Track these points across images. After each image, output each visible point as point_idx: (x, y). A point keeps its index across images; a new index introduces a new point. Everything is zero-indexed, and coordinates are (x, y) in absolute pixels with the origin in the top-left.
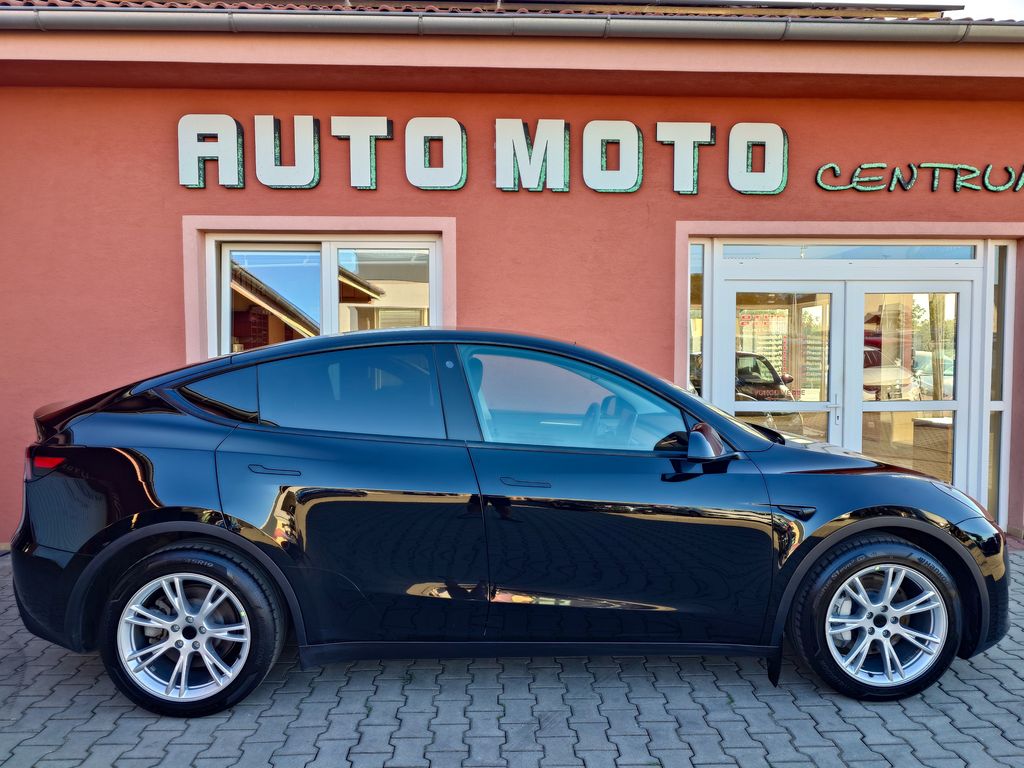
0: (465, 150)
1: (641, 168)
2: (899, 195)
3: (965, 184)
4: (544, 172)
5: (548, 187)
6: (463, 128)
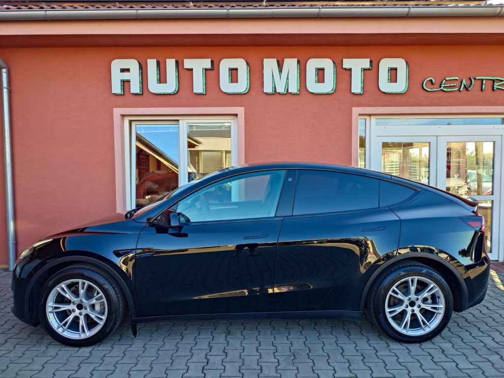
0: (248, 74)
1: (335, 81)
2: (465, 93)
3: (498, 87)
4: (287, 84)
5: (289, 92)
6: (247, 63)
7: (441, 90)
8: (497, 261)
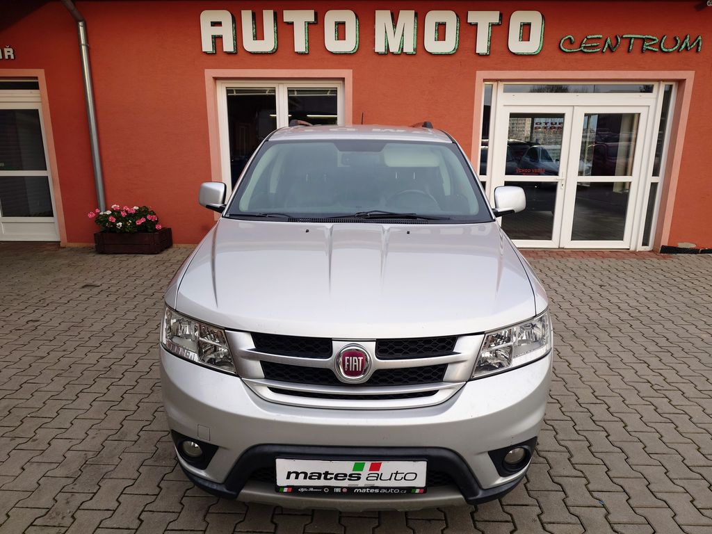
0: (357, 29)
1: (458, 39)
2: (608, 56)
3: (648, 48)
4: (402, 42)
5: (404, 51)
6: (357, 16)
7: (581, 50)
8: (629, 249)
